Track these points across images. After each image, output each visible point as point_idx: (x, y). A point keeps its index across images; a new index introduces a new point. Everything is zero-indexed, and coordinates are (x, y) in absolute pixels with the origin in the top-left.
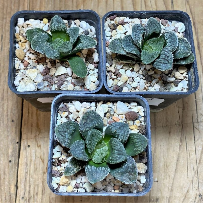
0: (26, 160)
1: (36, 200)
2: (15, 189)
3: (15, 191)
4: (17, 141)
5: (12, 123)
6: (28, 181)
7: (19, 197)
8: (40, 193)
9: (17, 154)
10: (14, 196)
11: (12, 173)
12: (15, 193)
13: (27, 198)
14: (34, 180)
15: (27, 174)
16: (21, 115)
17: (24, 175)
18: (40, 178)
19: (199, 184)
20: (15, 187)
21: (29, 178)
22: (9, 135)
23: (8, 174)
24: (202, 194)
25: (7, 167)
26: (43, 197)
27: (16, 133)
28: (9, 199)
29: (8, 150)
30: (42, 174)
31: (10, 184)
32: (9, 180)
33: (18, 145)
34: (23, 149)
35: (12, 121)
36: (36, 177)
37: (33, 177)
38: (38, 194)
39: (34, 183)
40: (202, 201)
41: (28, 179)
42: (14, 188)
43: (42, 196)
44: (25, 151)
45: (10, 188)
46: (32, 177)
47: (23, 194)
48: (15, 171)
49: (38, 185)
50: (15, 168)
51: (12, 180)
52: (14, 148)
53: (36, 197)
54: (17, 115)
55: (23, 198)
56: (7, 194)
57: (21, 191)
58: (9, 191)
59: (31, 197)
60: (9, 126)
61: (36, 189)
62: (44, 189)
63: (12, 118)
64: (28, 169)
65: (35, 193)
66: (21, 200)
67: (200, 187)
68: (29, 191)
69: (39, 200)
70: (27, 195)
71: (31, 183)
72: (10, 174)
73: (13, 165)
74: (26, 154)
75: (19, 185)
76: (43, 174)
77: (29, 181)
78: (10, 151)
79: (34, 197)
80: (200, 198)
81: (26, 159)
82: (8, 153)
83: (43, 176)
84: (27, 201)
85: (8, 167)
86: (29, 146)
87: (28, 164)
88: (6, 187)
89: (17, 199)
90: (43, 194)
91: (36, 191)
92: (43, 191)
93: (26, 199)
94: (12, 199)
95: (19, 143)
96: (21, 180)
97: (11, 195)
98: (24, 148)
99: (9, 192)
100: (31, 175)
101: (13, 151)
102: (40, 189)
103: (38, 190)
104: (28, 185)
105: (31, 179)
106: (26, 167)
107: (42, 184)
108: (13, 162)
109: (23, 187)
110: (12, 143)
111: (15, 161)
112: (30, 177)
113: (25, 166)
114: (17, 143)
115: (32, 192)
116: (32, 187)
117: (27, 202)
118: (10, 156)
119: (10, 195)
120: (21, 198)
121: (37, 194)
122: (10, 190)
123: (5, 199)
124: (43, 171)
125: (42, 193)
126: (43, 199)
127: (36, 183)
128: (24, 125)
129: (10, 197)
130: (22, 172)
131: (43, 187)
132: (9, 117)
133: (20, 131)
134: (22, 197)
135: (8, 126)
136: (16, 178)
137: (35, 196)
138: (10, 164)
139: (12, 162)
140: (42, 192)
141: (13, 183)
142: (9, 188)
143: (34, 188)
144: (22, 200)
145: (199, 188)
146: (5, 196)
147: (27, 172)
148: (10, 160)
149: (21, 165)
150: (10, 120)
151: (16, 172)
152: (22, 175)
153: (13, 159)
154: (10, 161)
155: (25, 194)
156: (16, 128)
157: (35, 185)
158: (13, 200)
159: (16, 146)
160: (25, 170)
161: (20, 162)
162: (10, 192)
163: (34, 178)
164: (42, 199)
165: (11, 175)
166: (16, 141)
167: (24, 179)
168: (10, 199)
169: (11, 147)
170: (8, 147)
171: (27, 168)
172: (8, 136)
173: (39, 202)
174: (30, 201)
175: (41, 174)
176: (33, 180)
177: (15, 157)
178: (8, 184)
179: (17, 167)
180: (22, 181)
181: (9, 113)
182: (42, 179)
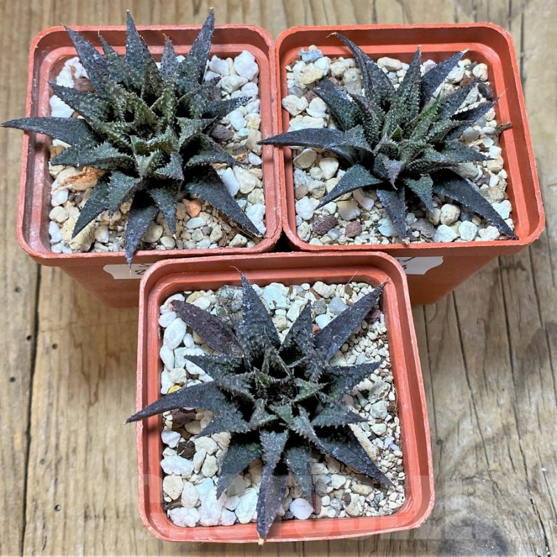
0: (50, 377)
1: (73, 465)
2: (25, 442)
3: (25, 445)
4: (28, 333)
5: (17, 294)
6: (53, 424)
7: (35, 460)
8: (81, 449)
9: (28, 364)
10: (22, 456)
11: (17, 404)
12: (25, 449)
13: (52, 460)
14: (68, 421)
15: (52, 408)
16: (35, 277)
17: (45, 409)
18: (81, 415)
19: (437, 417)
20: (25, 437)
21: (57, 417)
22: (9, 319)
23: (7, 408)
24: (442, 439)
25: (5, 391)
26: (88, 457)
27: (24, 316)
28: (11, 463)
29: (8, 355)
30: (86, 406)
31: (12, 430)
32: (11, 422)
33: (29, 343)
34: (42, 354)
35: (17, 290)
36: (71, 413)
37: (65, 413)
38: (78, 453)
39: (68, 426)
40: (442, 453)
41: (53, 418)
42: (22, 440)
43: (86, 455)
44: (46, 357)
45: (12, 438)
46: (62, 414)
47: (44, 451)
48: (23, 401)
49: (75, 432)
50: (24, 394)
51: (18, 421)
52: (20, 350)
53: (72, 459)
54: (27, 277)
55: (43, 461)
56: (6, 452)
57: (38, 446)
58: (10, 445)
59: (62, 458)
60: (9, 301)
61: (72, 439)
62: (91, 439)
63: (15, 283)
64: (53, 396)
65: (71, 450)
66: (38, 465)
67: (438, 421)
68: (57, 447)
69: (80, 464)
70: (51, 456)
71: (60, 427)
72: (14, 407)
73: (19, 387)
74: (50, 363)
75: (33, 433)
76: (88, 408)
77: (57, 424)
78: (13, 356)
79: (68, 458)
80: (440, 447)
81: (48, 374)
82: (7, 361)
83: (88, 412)
84: (53, 467)
85: (9, 393)
86: (54, 346)
87: (53, 387)
88: (3, 437)
89: (31, 463)
90: (88, 450)
91: (72, 445)
92: (87, 444)
93: (50, 463)
94: (17, 462)
95: (33, 338)
96: (38, 423)
97: (16, 454)
98: (45, 351)
99: (10, 448)
100: (60, 411)
101: (19, 356)
102: (82, 441)
103: (76, 442)
104: (53, 432)
105: (61, 419)
106: (50, 392)
107: (84, 429)
108: (19, 381)
109: (43, 437)
110: (15, 337)
111: (23, 378)
112: (59, 413)
113: (47, 391)
114: (29, 338)
115: (63, 447)
116: (63, 436)
117: (51, 470)
118: (12, 369)
119: (14, 455)
120: (38, 461)
121: (74, 451)
122: (13, 442)
123: (2, 464)
124: (88, 400)
125: (86, 448)
126: (88, 463)
127: (72, 428)
128: (45, 299)
129: (14, 459)
130: (40, 404)
131: (88, 435)
132: (9, 280)
133: (33, 312)
134: (42, 458)
135: (6, 301)
136: (25, 417)
137: (71, 455)
138: (13, 385)
139: (17, 380)
140: (85, 445)
141: (20, 427)
142: (10, 440)
143: (69, 439)
144: (41, 466)
145: (436, 427)
146: (3, 456)
147: (51, 404)
148: (12, 376)
149: (38, 388)
150: (11, 288)
151: (27, 402)
152: (40, 410)
153: (18, 375)
154: (13, 380)
155: (46, 453)
156: (25, 305)
157: (70, 432)
158: (19, 464)
159: (26, 345)
160: (46, 400)
161: (35, 383)
162: (13, 448)
163: (67, 417)
164: (86, 462)
165: (15, 410)
166: (25, 334)
167: (46, 420)
168: (14, 464)
169: (14, 347)
170: (7, 348)
171: (52, 393)
172: (7, 324)
173: (80, 469)
174: (59, 467)
175: (83, 407)
176: (66, 420)
177: (22, 369)
178: (8, 430)
179: (28, 393)
180: (40, 424)
181: (9, 273)
182: (85, 418)
